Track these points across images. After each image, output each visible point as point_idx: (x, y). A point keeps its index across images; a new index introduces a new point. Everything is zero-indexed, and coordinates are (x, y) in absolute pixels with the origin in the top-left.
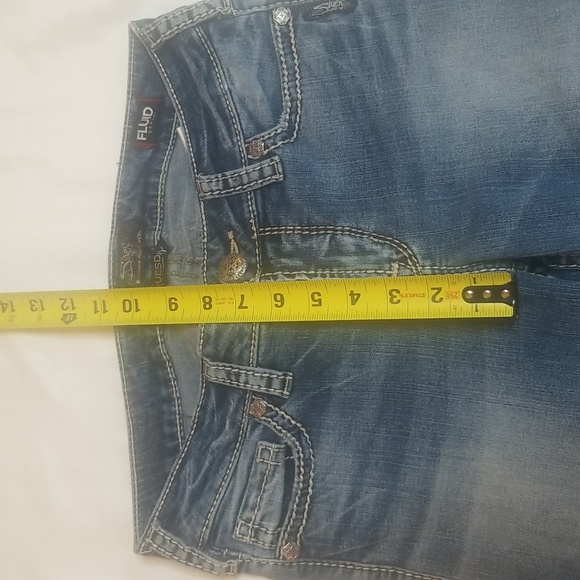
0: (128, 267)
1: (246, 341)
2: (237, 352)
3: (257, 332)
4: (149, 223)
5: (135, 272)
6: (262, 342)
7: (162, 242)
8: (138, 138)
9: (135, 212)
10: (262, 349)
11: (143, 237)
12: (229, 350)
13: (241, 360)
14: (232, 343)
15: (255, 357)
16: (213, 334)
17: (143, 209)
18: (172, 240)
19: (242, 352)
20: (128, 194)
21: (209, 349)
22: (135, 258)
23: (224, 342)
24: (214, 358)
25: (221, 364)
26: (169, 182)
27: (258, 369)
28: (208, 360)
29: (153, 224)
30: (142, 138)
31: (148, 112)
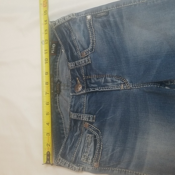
1: (82, 107)
2: (80, 110)
3: (85, 105)
4: (55, 76)
5: (51, 89)
6: (87, 107)
7: (58, 81)
10: (87, 109)
11: (53, 79)
12: (77, 110)
13: (81, 112)
14: (78, 107)
15: (85, 111)
18: (61, 80)
19: (81, 110)
21: (72, 109)
23: (76, 107)
24: (73, 112)
25: (75, 113)
26: (60, 64)
27: (86, 115)
28: (71, 112)
29: (56, 76)
30: (53, 53)
31: (54, 45)
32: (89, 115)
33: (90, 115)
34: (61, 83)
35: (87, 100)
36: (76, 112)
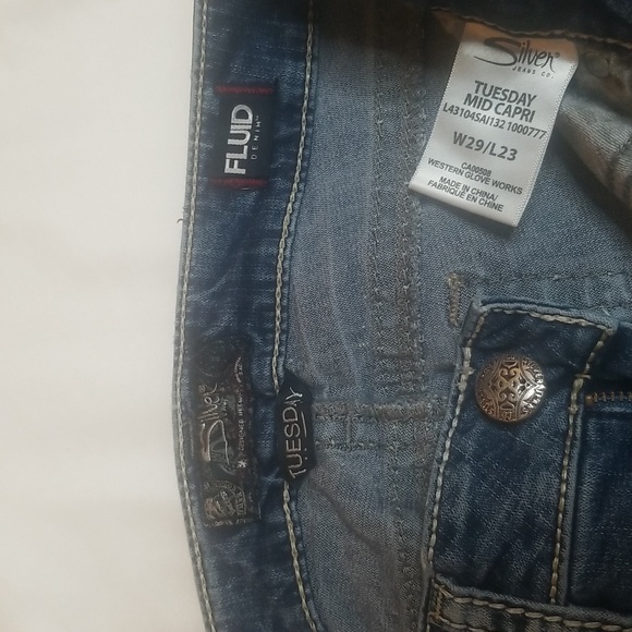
0: (216, 435)
1: (540, 545)
2: (518, 569)
3: (568, 529)
4: (258, 340)
5: (233, 443)
6: (580, 551)
7: (291, 380)
8: (227, 169)
9: (225, 319)
10: (580, 567)
11: (247, 370)
12: (500, 564)
13: (528, 588)
14: (506, 547)
15: (564, 583)
16: (460, 523)
17: (243, 311)
19: (530, 572)
20: (210, 283)
21: (453, 558)
22: (230, 415)
23: (487, 544)
24: (464, 579)
25: (479, 593)
26: (299, 255)
27: (573, 610)
28: (448, 582)
29: (266, 341)
30: (236, 170)
31: (242, 115)
32: (598, 614)
33: (611, 616)
34: (310, 391)
35: (586, 488)
36: (489, 583)
